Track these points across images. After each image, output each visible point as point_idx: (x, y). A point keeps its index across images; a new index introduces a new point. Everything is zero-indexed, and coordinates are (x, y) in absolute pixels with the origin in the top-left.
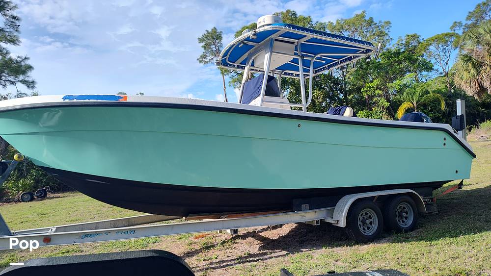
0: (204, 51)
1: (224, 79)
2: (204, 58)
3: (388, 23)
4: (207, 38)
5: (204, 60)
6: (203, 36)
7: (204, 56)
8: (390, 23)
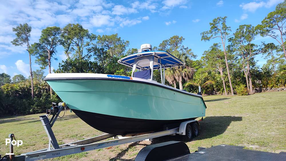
0: (17, 37)
1: (30, 58)
2: (17, 42)
3: (128, 42)
4: (20, 29)
5: (16, 43)
6: (17, 27)
7: (16, 41)
8: (129, 42)
